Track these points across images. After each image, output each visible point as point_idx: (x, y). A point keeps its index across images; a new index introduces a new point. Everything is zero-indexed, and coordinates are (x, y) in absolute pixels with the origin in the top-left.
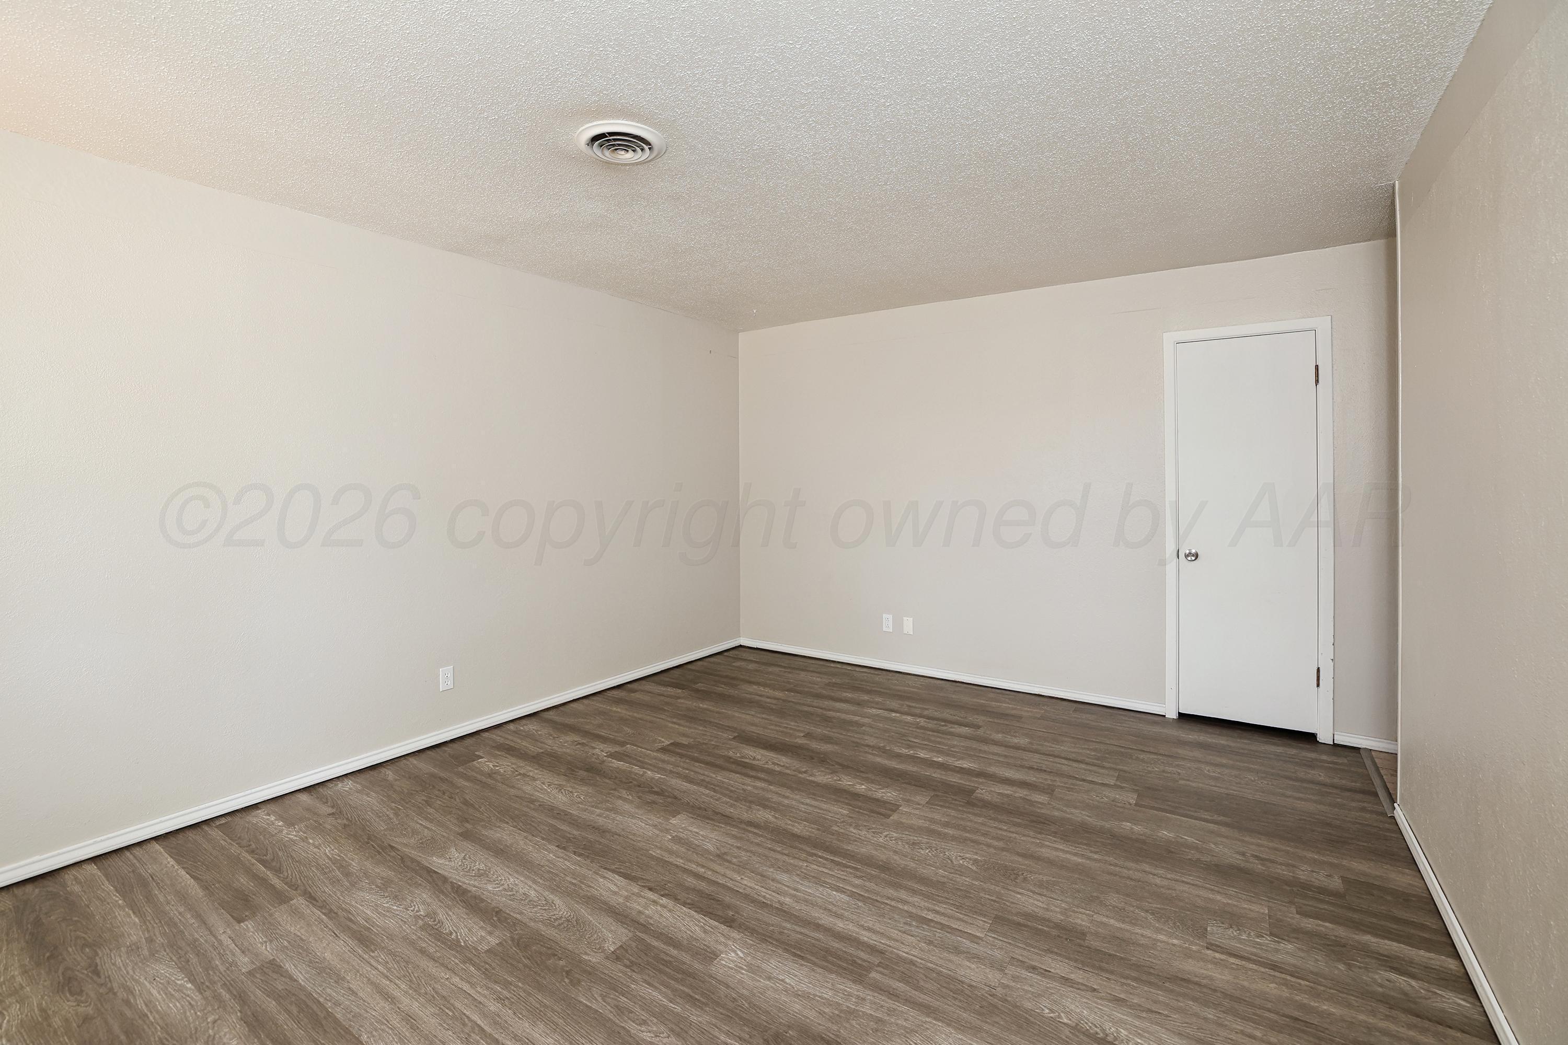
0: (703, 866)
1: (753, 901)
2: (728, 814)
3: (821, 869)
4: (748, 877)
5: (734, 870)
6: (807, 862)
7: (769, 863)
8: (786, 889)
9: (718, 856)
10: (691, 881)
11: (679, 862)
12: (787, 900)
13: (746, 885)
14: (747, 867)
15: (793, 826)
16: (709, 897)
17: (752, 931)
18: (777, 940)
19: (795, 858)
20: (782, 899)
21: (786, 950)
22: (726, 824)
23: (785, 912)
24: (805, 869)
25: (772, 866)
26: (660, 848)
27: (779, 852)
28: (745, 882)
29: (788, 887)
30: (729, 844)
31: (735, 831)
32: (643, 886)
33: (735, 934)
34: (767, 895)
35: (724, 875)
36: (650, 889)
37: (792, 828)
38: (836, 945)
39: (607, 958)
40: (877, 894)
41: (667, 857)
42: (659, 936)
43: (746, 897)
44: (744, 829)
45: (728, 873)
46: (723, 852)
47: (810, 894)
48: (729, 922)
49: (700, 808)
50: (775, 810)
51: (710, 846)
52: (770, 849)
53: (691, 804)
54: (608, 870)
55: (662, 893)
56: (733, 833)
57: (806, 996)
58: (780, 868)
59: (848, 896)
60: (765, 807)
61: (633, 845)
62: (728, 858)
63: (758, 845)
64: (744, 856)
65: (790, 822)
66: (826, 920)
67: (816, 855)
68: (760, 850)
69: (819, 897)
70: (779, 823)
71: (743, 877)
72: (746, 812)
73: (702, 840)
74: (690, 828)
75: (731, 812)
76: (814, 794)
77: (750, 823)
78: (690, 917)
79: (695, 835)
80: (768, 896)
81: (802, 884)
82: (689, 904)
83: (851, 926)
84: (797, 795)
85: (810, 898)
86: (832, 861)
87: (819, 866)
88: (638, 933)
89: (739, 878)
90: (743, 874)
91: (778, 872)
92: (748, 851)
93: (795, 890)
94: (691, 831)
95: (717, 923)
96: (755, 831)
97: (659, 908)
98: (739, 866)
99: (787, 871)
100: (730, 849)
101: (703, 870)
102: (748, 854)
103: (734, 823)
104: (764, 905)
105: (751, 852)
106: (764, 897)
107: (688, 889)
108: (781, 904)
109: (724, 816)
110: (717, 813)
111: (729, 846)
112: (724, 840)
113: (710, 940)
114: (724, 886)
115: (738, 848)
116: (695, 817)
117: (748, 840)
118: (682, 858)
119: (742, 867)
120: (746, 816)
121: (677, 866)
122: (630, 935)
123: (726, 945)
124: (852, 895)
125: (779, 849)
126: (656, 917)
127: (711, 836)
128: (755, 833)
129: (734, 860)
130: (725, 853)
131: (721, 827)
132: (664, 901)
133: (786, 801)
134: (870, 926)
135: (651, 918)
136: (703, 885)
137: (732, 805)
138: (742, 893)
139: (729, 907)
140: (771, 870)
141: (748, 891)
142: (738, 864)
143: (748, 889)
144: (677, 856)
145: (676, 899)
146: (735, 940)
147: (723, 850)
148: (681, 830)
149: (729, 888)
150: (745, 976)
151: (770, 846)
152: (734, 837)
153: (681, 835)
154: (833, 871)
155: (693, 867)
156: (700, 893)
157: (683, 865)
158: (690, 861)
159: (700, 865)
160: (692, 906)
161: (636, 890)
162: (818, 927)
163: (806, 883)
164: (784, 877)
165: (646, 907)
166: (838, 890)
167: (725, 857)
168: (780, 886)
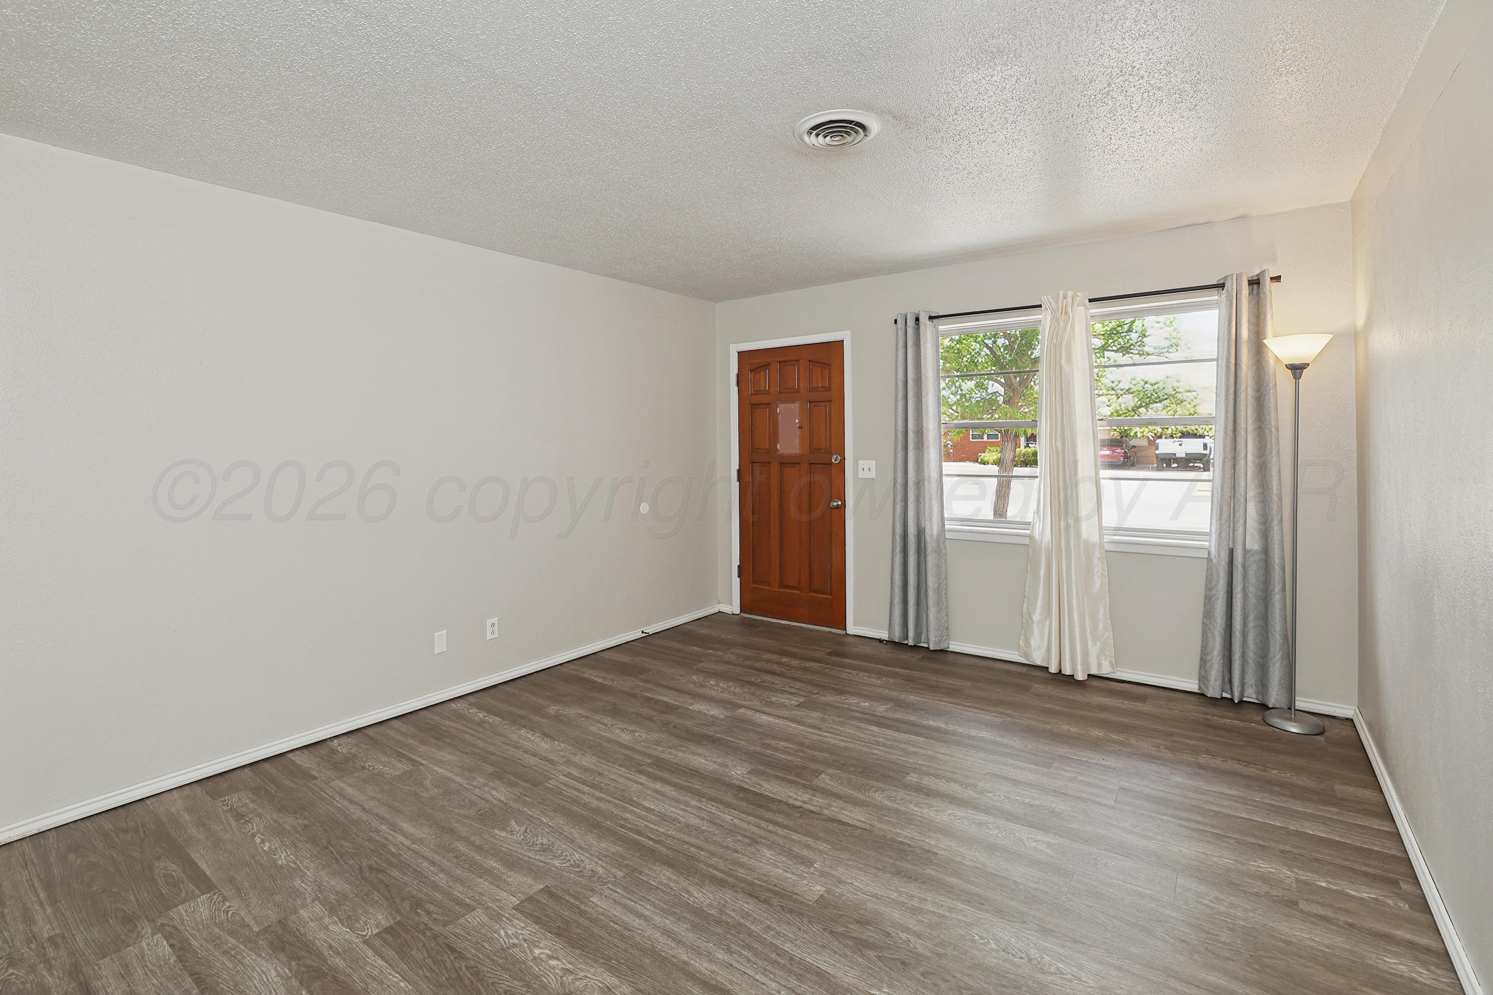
0: (770, 831)
1: (722, 803)
2: (751, 900)
3: (656, 827)
4: (726, 821)
5: (740, 828)
6: (667, 835)
7: (706, 834)
8: (693, 812)
9: (757, 843)
10: (780, 819)
11: (795, 836)
12: (694, 803)
13: (729, 815)
14: (727, 831)
15: (669, 879)
16: (760, 806)
17: (724, 784)
18: (707, 779)
19: (677, 839)
20: (698, 804)
21: (702, 774)
22: (751, 884)
23: (698, 795)
24: (671, 828)
25: (703, 831)
26: (821, 851)
27: (694, 846)
28: (729, 817)
29: (692, 813)
30: (747, 856)
31: (741, 872)
32: (820, 814)
33: (737, 783)
34: (712, 808)
35: (749, 823)
36: (813, 812)
37: (671, 876)
38: (667, 775)
39: (824, 772)
40: (617, 806)
41: (810, 841)
42: (792, 782)
43: (728, 805)
44: (730, 876)
45: (745, 826)
46: (753, 847)
47: (674, 807)
48: (741, 789)
49: (791, 911)
50: (687, 906)
51: (768, 853)
52: (702, 850)
53: (805, 920)
54: (863, 829)
55: (802, 809)
56: (743, 871)
57: (694, 754)
58: (695, 829)
59: (641, 804)
60: (699, 912)
61: (853, 855)
62: (746, 840)
63: (713, 854)
64: (730, 842)
65: (672, 884)
66: (668, 790)
67: (656, 842)
68: (712, 848)
69: (667, 805)
70: (684, 883)
71: (731, 822)
72: (726, 902)
73: (777, 861)
74: (795, 878)
75: (747, 903)
76: (623, 937)
77: (720, 883)
78: (773, 793)
79: (787, 868)
80: (710, 807)
81: (678, 815)
82: (776, 801)
83: (650, 785)
84: (649, 938)
85: (674, 804)
86: (641, 835)
87: (657, 830)
88: (809, 783)
89: (734, 821)
90: (731, 824)
91: (698, 826)
92: (726, 847)
93: (686, 810)
94: (793, 874)
95: (751, 789)
96: (716, 873)
97: (800, 799)
98: (735, 832)
99: (688, 826)
100: (745, 850)
101: (769, 828)
102: (725, 844)
103: (742, 885)
104: (715, 800)
105: (723, 847)
106: (713, 806)
107: (780, 812)
108: (700, 801)
109: (756, 897)
110: (765, 901)
111: (747, 854)
112: (753, 861)
113: (755, 779)
114: (749, 814)
115: (736, 851)
116: (795, 896)
117: (726, 860)
118: (794, 840)
119: (732, 831)
120: (727, 896)
121: (796, 831)
122: (813, 783)
123: (743, 777)
124: (638, 805)
125: (693, 849)
126: (800, 793)
127: (769, 867)
128: (717, 869)
129: (740, 838)
130: (750, 845)
131: (758, 880)
132: (798, 804)
133: (668, 923)
134: (636, 785)
135: (803, 792)
136: (768, 815)
137: (746, 916)
138: (733, 809)
139: (742, 799)
140: (704, 828)
141: (727, 810)
142: (736, 834)
143: (727, 812)
144: (800, 842)
145: (788, 804)
146: (738, 779)
147: (752, 849)
148: (806, 875)
149: (744, 812)
150: (730, 763)
151: (702, 853)
152: (741, 865)
153: (803, 868)
154: (645, 825)
155: (780, 831)
156: (768, 809)
157: (791, 833)
158: (785, 837)
159: (773, 833)
160: (773, 800)
161: (826, 812)
162: (676, 786)
163: (674, 815)
164: (694, 821)
165: (811, 799)
166: (648, 810)
167: (749, 841)
168: (698, 814)
